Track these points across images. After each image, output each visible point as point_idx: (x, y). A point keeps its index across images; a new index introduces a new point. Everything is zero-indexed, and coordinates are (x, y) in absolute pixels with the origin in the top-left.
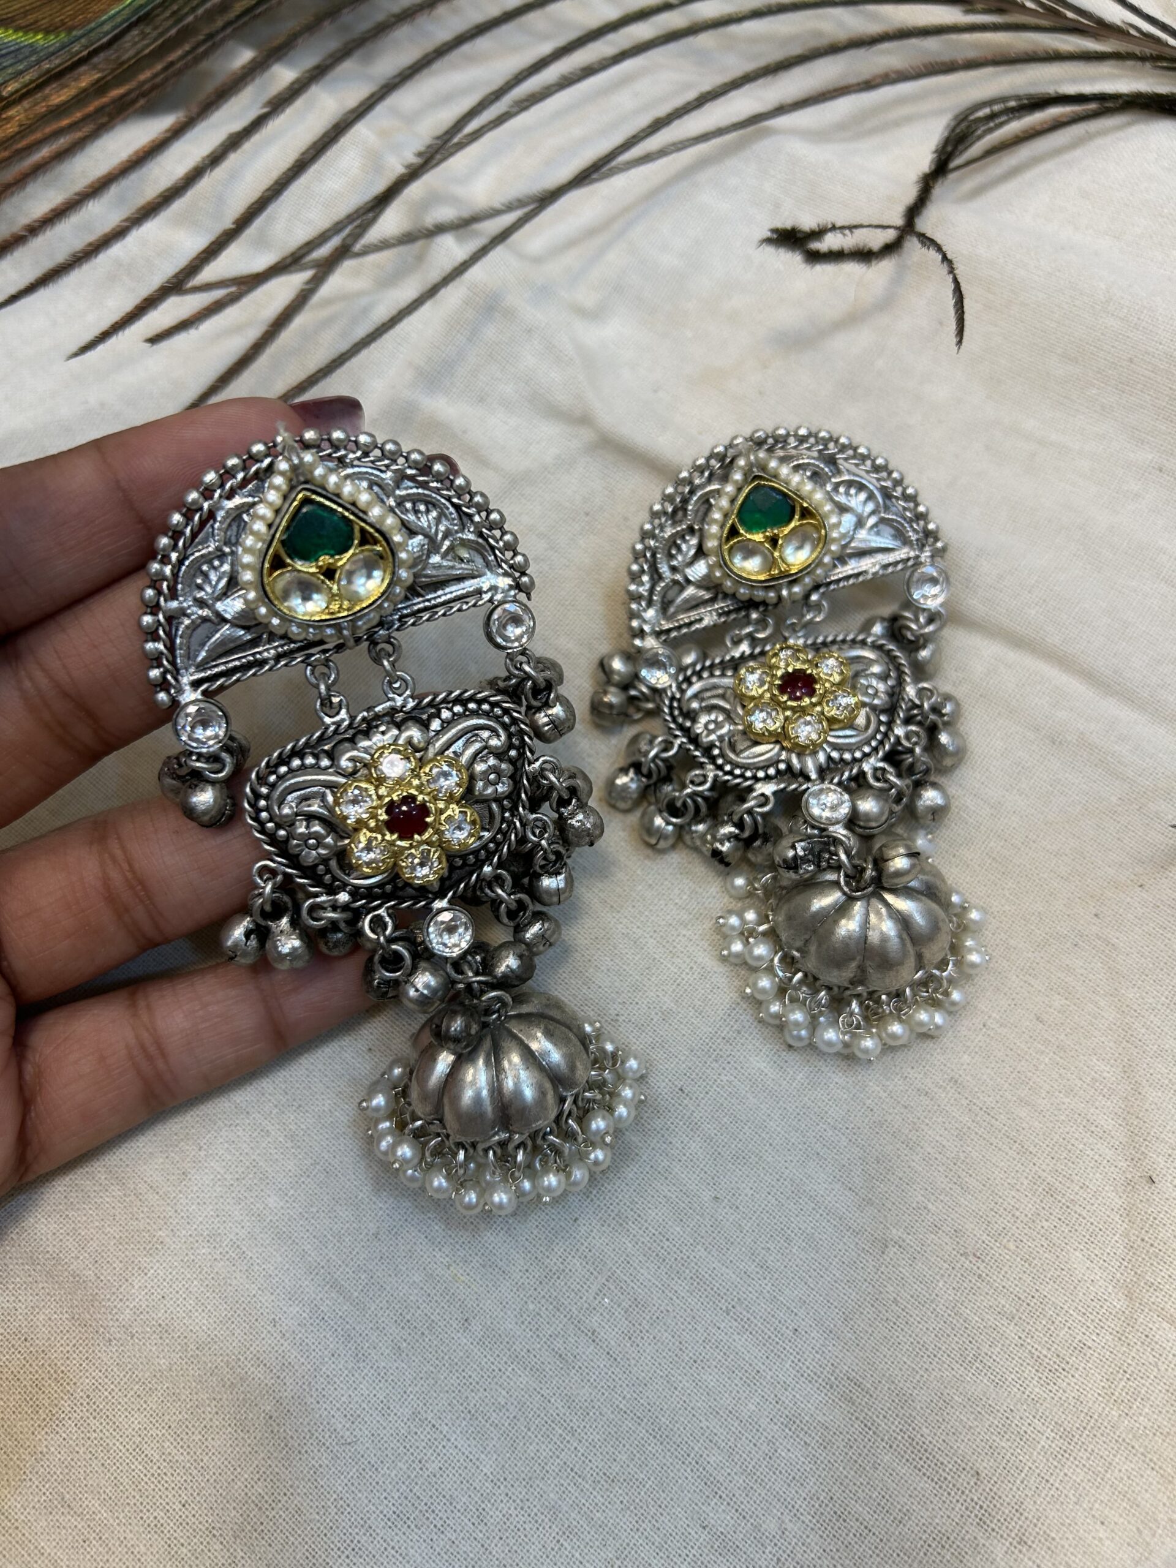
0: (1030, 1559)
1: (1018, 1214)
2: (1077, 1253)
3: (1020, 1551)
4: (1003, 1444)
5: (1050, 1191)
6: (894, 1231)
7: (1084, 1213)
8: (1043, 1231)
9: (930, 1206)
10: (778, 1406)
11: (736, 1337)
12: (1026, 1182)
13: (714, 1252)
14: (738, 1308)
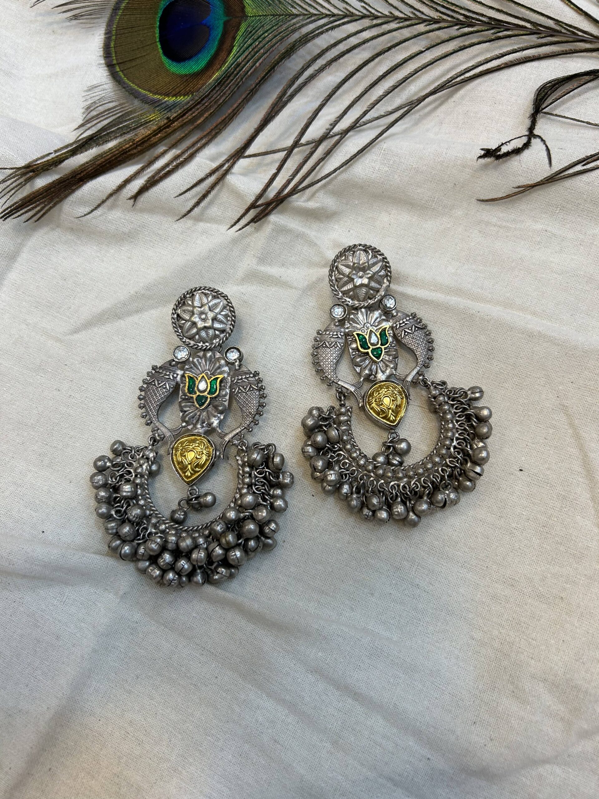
0: (586, 621)
1: (555, 508)
2: (578, 517)
3: (582, 619)
4: (568, 586)
5: (564, 498)
6: (513, 525)
7: (578, 503)
8: (565, 512)
9: (523, 513)
10: (488, 594)
11: (467, 574)
12: (555, 497)
13: (452, 547)
14: (465, 564)
